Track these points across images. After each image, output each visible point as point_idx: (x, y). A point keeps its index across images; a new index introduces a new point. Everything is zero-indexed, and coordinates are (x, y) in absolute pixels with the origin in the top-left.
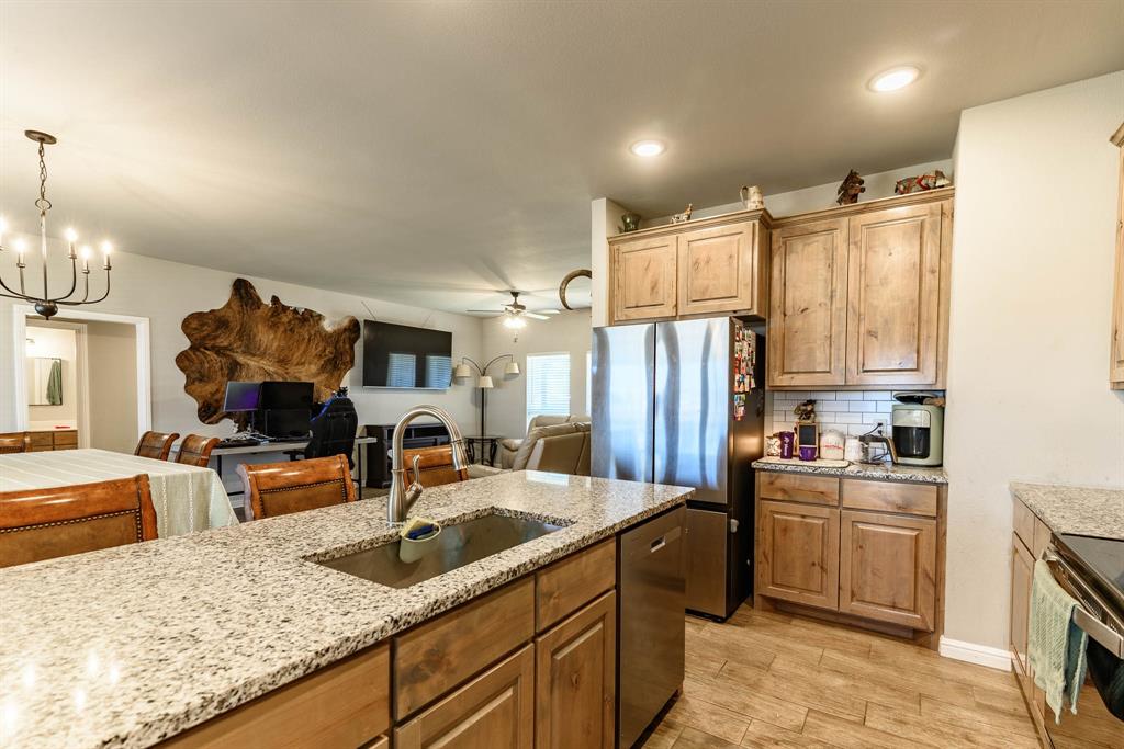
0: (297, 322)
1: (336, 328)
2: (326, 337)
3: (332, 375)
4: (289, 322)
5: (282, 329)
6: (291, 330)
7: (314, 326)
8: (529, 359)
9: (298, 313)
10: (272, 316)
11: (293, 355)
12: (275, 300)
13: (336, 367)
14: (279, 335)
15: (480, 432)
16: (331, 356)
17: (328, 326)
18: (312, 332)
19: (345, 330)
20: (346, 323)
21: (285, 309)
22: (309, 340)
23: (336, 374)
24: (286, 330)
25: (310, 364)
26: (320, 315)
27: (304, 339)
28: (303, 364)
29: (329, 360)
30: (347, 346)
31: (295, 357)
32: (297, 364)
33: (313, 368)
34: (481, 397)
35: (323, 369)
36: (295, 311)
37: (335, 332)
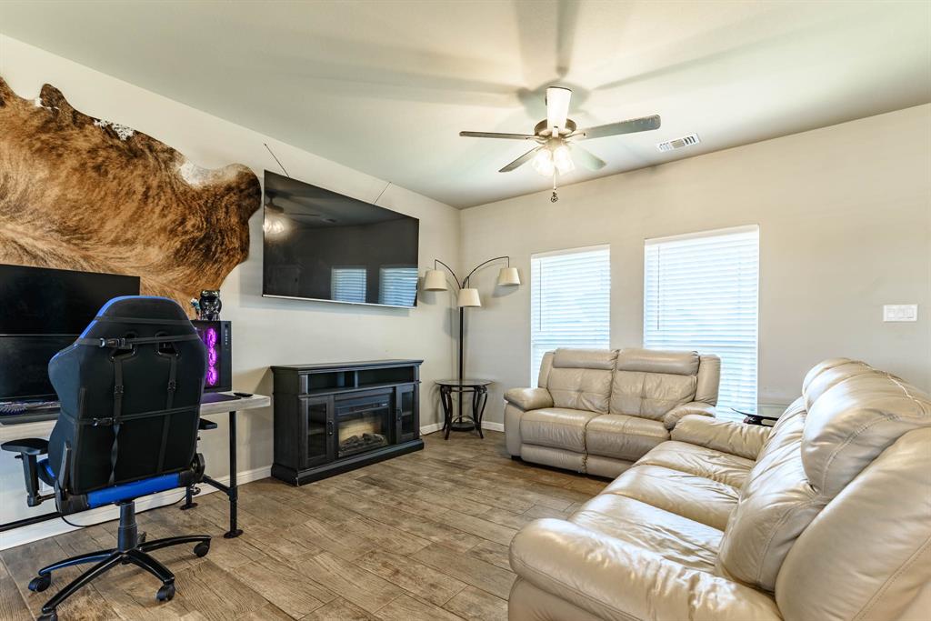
0: (114, 154)
1: (210, 181)
2: (187, 198)
3: (200, 269)
4: (93, 151)
5: (71, 162)
6: (97, 168)
7: (157, 169)
8: (535, 263)
9: (116, 136)
10: (44, 128)
11: (103, 221)
12: (51, 95)
13: (208, 255)
14: (63, 173)
15: (456, 374)
16: (200, 235)
17: (191, 174)
18: (154, 183)
19: (229, 189)
20: (231, 176)
21: (80, 120)
22: (146, 196)
23: (210, 270)
24: (83, 165)
25: (148, 244)
26: (171, 151)
27: (130, 193)
28: (130, 242)
29: (193, 240)
30: (234, 220)
31: (108, 226)
32: (114, 243)
33: (156, 254)
34: (459, 323)
35: (179, 257)
36: (109, 131)
37: (206, 189)
